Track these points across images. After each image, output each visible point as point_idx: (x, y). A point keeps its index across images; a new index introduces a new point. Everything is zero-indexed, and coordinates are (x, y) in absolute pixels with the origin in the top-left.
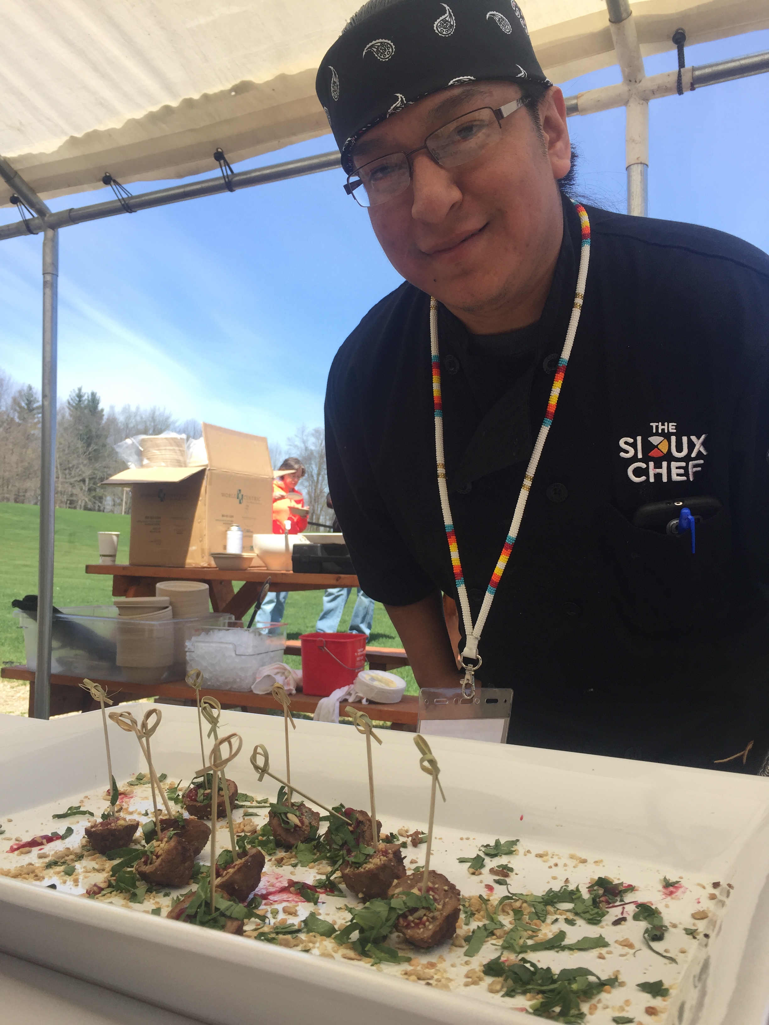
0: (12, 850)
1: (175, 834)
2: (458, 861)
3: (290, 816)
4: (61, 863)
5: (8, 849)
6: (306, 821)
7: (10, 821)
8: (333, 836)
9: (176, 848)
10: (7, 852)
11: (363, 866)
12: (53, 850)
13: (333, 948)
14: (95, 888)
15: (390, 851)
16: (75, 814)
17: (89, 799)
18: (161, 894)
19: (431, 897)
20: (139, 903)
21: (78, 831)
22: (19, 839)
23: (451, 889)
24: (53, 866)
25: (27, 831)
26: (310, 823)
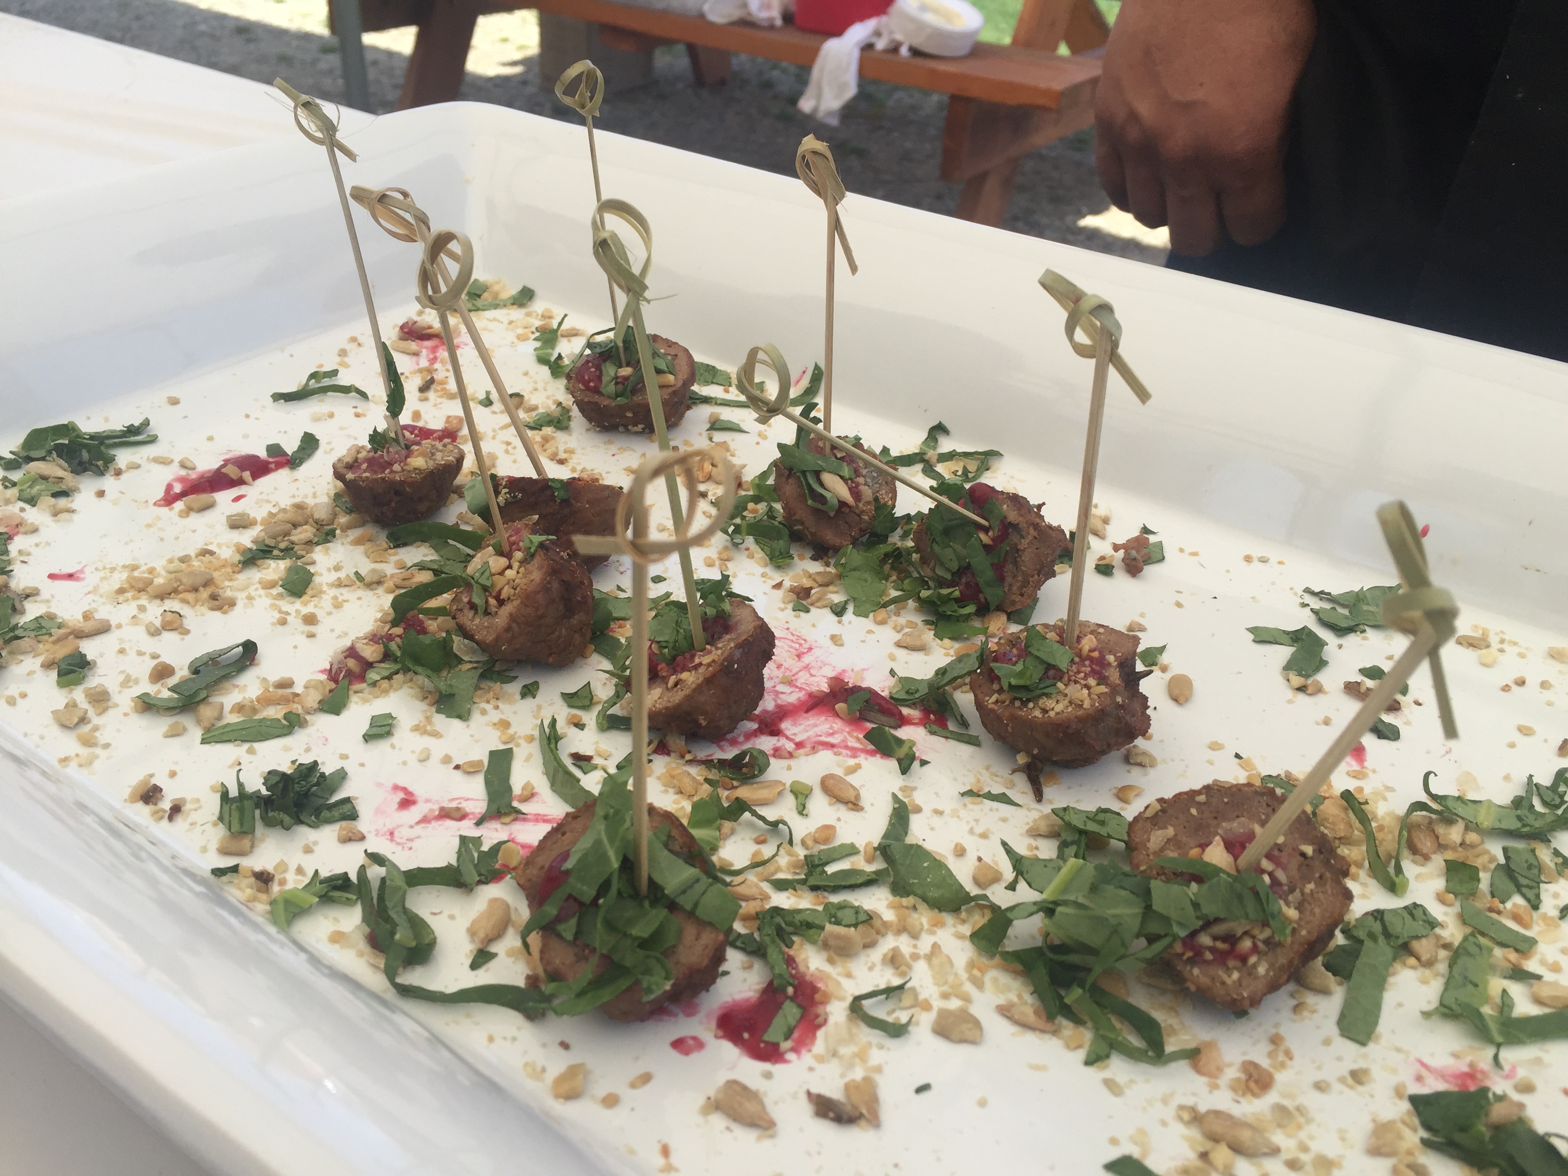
0: (169, 499)
1: (541, 545)
2: (1252, 637)
3: (828, 478)
4: (282, 551)
5: (161, 494)
6: (867, 493)
7: (174, 402)
8: (935, 546)
9: (545, 588)
10: (155, 504)
11: (1041, 702)
12: (268, 501)
13: (971, 965)
14: (351, 663)
15: (1111, 658)
16: (325, 390)
17: (359, 345)
18: (514, 688)
19: (1266, 878)
20: (460, 717)
21: (329, 443)
22: (189, 464)
23: (1320, 852)
24: (259, 562)
25: (210, 439)
26: (876, 499)
